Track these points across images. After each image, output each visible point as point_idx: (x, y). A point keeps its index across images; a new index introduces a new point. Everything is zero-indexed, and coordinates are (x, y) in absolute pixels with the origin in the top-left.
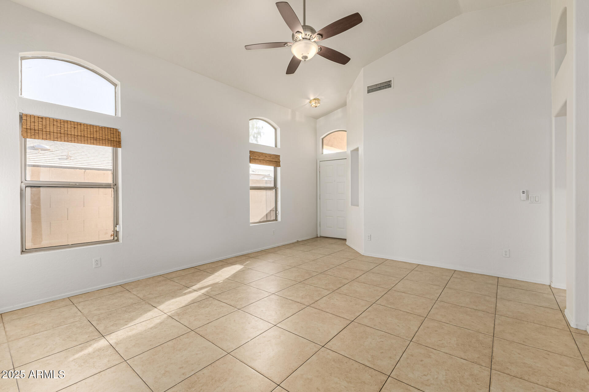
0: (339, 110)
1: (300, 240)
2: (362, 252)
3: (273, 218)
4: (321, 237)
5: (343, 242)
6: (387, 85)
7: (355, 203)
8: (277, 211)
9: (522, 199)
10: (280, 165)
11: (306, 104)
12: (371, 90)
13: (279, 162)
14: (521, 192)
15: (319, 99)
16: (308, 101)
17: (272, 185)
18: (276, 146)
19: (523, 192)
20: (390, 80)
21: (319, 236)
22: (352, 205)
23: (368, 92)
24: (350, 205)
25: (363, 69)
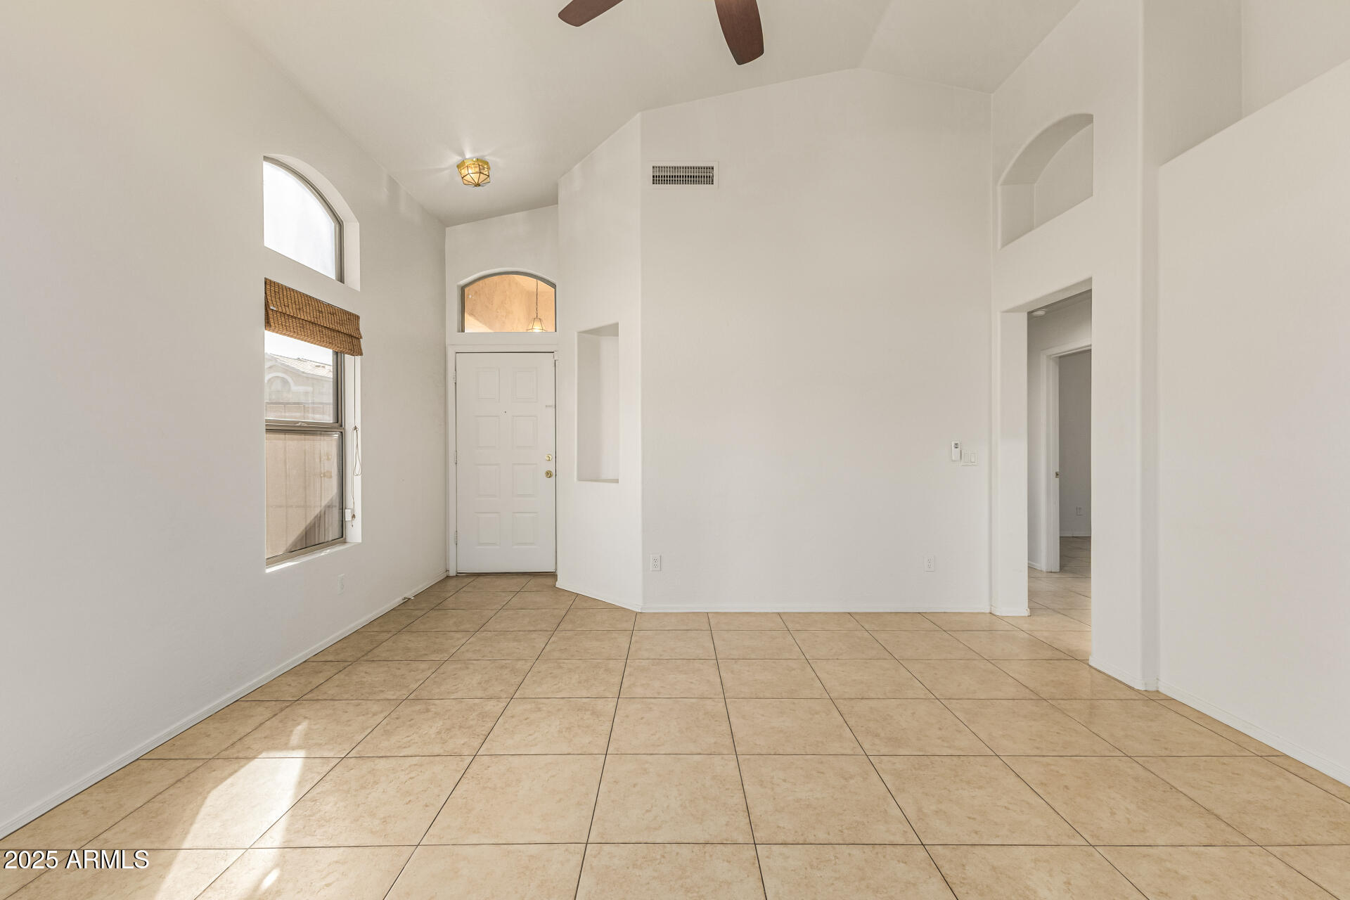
0: (520, 215)
1: (410, 594)
2: (635, 604)
3: (333, 533)
4: (459, 575)
5: (549, 581)
6: (702, 176)
7: (591, 472)
8: (345, 508)
9: (953, 458)
10: (361, 349)
11: (446, 169)
12: (663, 177)
13: (358, 338)
14: (953, 445)
15: (490, 164)
16: (456, 159)
17: (328, 418)
18: (341, 278)
19: (956, 446)
20: (710, 165)
21: (452, 573)
22: (580, 479)
23: (653, 180)
24: (575, 479)
25: (639, 115)
